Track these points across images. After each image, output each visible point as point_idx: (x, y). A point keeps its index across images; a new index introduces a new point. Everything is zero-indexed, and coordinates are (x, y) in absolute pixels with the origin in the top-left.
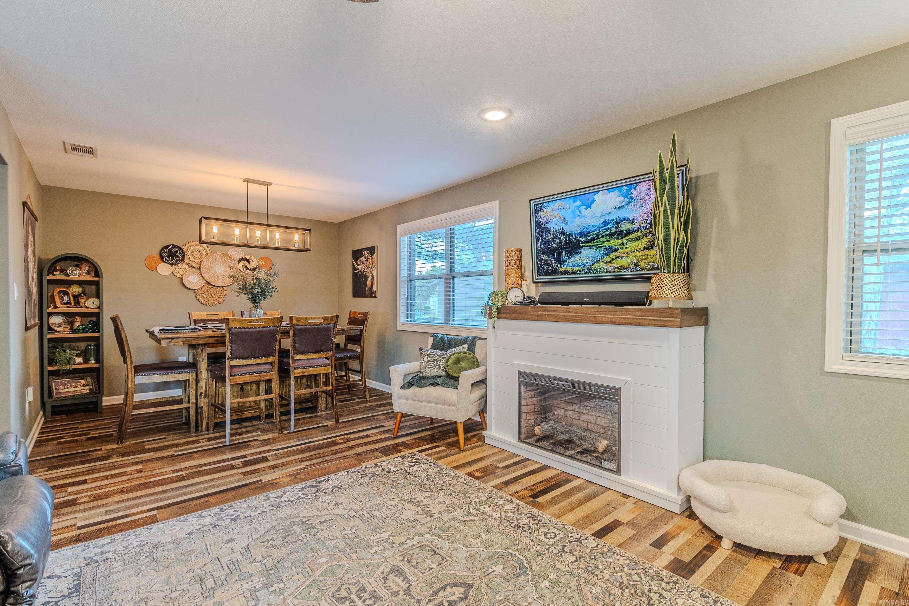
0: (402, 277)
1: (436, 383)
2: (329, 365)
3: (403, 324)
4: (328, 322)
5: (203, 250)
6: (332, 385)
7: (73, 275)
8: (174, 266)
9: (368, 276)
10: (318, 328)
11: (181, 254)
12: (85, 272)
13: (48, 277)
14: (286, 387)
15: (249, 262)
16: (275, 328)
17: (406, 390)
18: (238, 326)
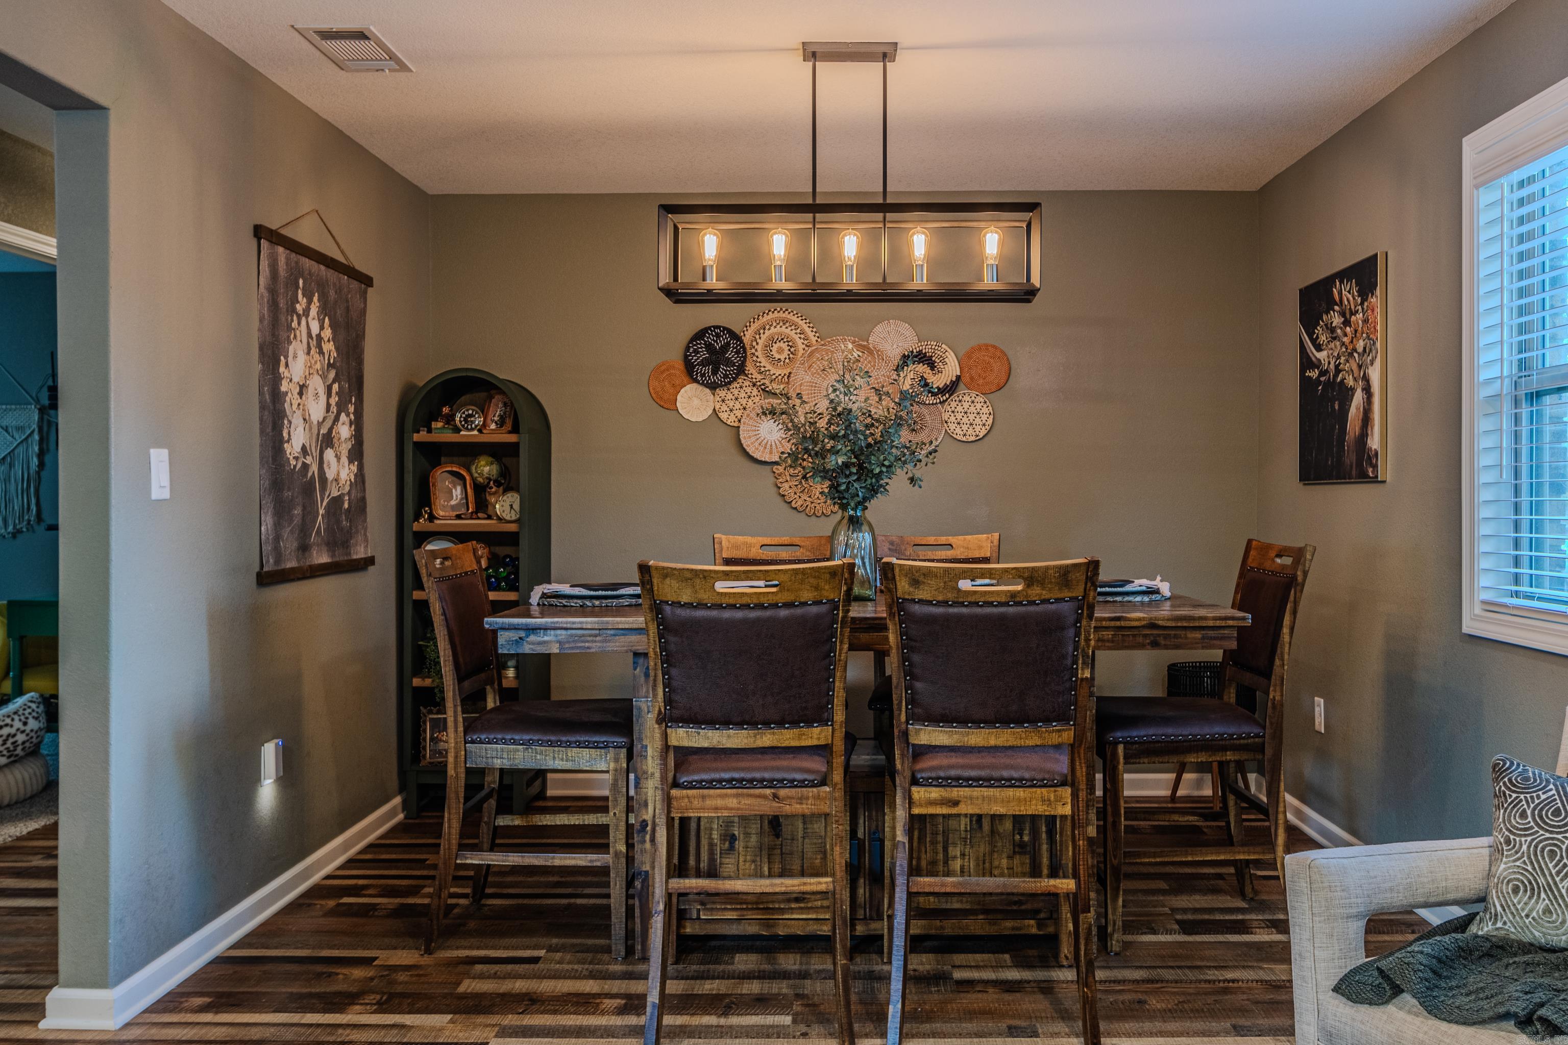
0: (1489, 381)
1: (1544, 1020)
2: (1063, 784)
3: (1491, 607)
4: (1046, 594)
5: (796, 337)
6: (1076, 876)
7: (467, 429)
8: (722, 393)
9: (1353, 390)
10: (1002, 618)
11: (737, 352)
12: (496, 419)
13: (416, 437)
14: (934, 843)
15: (932, 366)
16: (823, 609)
17: (1364, 1009)
18: (685, 599)
